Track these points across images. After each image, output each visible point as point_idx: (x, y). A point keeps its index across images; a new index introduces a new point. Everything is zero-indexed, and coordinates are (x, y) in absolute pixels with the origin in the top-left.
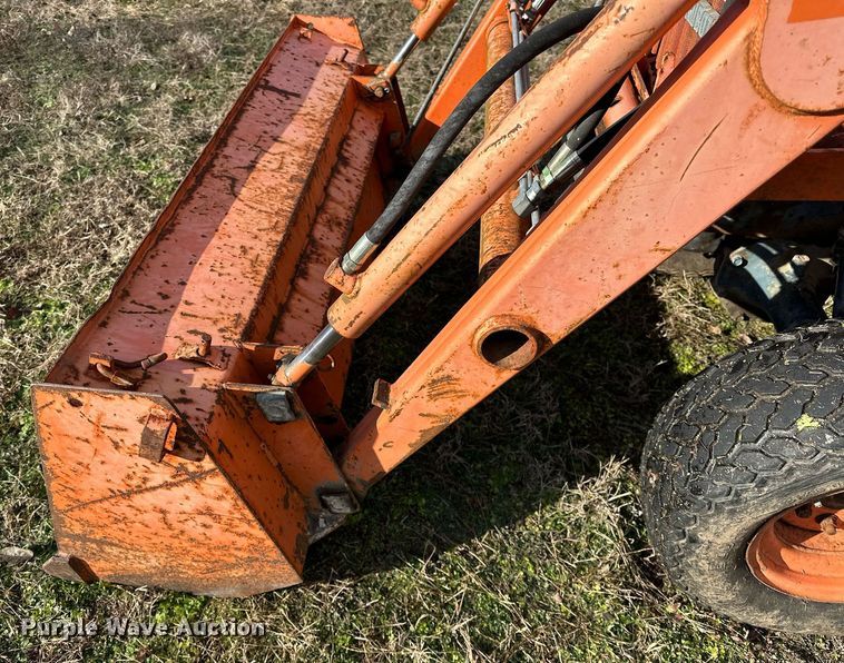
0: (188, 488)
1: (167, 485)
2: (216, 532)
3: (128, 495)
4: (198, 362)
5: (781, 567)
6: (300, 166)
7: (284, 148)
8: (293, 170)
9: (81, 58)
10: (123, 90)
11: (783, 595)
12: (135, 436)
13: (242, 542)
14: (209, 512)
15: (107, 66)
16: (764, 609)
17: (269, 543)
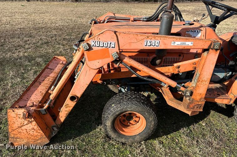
0: (30, 124)
1: (27, 124)
2: (35, 133)
3: (21, 127)
4: (32, 106)
5: (123, 131)
6: (52, 80)
7: (50, 77)
8: (51, 80)
9: (15, 64)
10: (23, 70)
11: (124, 135)
12: (22, 116)
13: (39, 134)
14: (33, 129)
15: (20, 65)
16: (122, 138)
17: (43, 134)
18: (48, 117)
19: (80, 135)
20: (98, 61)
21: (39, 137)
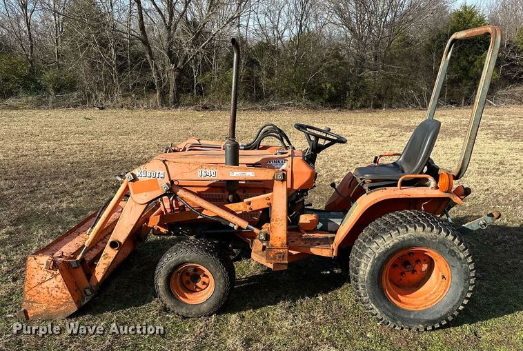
0: (54, 280)
1: (50, 279)
2: (59, 294)
3: (41, 284)
5: (186, 298)
11: (186, 304)
12: (44, 266)
13: (64, 296)
14: (57, 287)
16: (182, 307)
17: (70, 295)
18: (80, 273)
19: (124, 308)
20: (145, 193)
21: (64, 301)
